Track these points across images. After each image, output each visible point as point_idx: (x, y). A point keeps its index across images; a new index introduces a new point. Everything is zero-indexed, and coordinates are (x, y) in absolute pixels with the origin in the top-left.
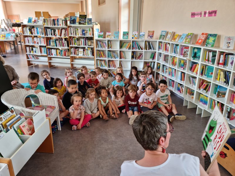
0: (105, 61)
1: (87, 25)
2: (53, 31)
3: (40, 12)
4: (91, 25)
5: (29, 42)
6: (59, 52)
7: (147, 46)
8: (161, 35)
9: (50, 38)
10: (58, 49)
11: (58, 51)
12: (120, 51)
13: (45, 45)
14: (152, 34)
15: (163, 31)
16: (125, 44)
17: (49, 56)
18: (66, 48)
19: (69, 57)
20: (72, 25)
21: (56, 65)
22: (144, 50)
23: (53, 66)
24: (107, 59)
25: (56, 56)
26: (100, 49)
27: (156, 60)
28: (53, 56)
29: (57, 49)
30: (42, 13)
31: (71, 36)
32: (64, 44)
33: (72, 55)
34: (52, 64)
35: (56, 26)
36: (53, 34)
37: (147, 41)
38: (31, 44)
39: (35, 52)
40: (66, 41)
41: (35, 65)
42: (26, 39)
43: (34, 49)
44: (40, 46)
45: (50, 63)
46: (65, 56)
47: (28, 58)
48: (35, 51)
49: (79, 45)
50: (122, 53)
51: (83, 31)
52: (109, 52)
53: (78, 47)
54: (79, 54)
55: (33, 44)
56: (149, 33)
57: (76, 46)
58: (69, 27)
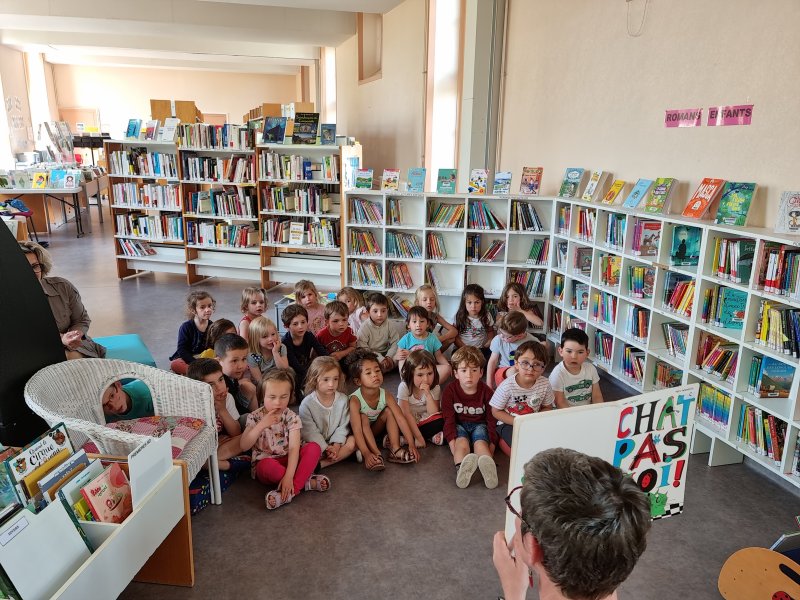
0: (376, 264)
1: (318, 146)
2: (206, 163)
3: (167, 103)
4: (334, 147)
5: (125, 200)
6: (225, 234)
7: (520, 217)
8: (566, 183)
9: (198, 187)
10: (222, 222)
11: (221, 229)
12: (429, 234)
13: (179, 209)
14: (535, 178)
15: (570, 170)
16: (444, 210)
17: (190, 245)
18: (249, 218)
19: (257, 250)
20: (271, 146)
21: (212, 274)
22: (507, 231)
23: (201, 278)
24: (383, 258)
25: (213, 246)
26: (360, 225)
27: (548, 265)
28: (205, 245)
29: (217, 222)
30: (173, 105)
31: (264, 180)
32: (243, 207)
33: (265, 244)
34: (200, 272)
35: (219, 149)
36: (207, 175)
37: (517, 201)
38: (135, 206)
39: (146, 231)
40: (248, 198)
41: (141, 274)
42: (118, 187)
43: (142, 221)
44: (163, 214)
45: (192, 268)
46: (243, 247)
47: (120, 251)
48: (145, 229)
49: (293, 210)
50: (433, 238)
51: (307, 163)
52: (390, 234)
53: (288, 218)
54: (291, 241)
55: (140, 207)
56: (526, 173)
57: (282, 212)
58: (260, 151)
